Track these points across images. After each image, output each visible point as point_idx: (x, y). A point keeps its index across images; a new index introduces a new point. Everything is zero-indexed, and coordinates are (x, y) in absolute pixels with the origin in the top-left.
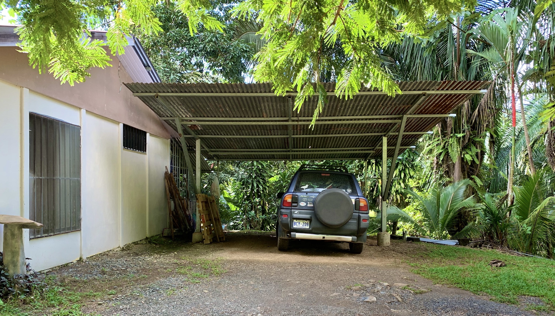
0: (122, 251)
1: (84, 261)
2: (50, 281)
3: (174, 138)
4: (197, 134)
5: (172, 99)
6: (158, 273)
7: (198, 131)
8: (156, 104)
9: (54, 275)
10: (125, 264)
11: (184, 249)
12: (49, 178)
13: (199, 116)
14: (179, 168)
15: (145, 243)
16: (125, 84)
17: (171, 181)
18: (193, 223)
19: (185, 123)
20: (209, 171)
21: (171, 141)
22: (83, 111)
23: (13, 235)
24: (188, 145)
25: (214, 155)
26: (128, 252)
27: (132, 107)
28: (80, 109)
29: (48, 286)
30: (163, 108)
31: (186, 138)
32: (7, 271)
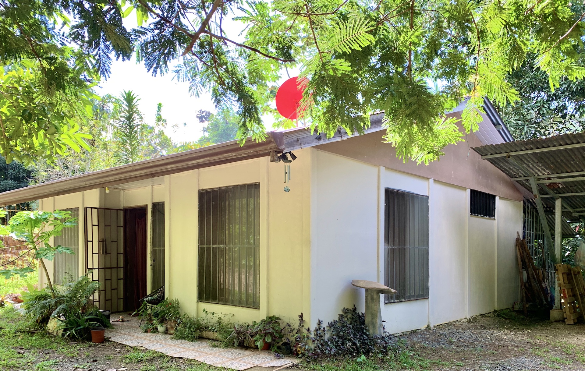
0: (469, 322)
1: (432, 329)
2: (402, 345)
3: (528, 200)
4: (557, 192)
5: (527, 157)
6: (509, 351)
7: (558, 190)
8: (507, 164)
9: (405, 340)
10: (472, 336)
11: (539, 327)
12: (400, 247)
13: (559, 172)
14: (533, 234)
15: (493, 316)
16: (473, 149)
17: (523, 248)
18: (551, 298)
19: (541, 182)
20: (573, 236)
21: (524, 203)
22: (431, 181)
23: (372, 299)
24: (545, 206)
25: (580, 216)
26: (475, 324)
27: (481, 171)
28: (428, 179)
29: (400, 349)
30: (515, 168)
31: (542, 199)
32: (368, 331)
